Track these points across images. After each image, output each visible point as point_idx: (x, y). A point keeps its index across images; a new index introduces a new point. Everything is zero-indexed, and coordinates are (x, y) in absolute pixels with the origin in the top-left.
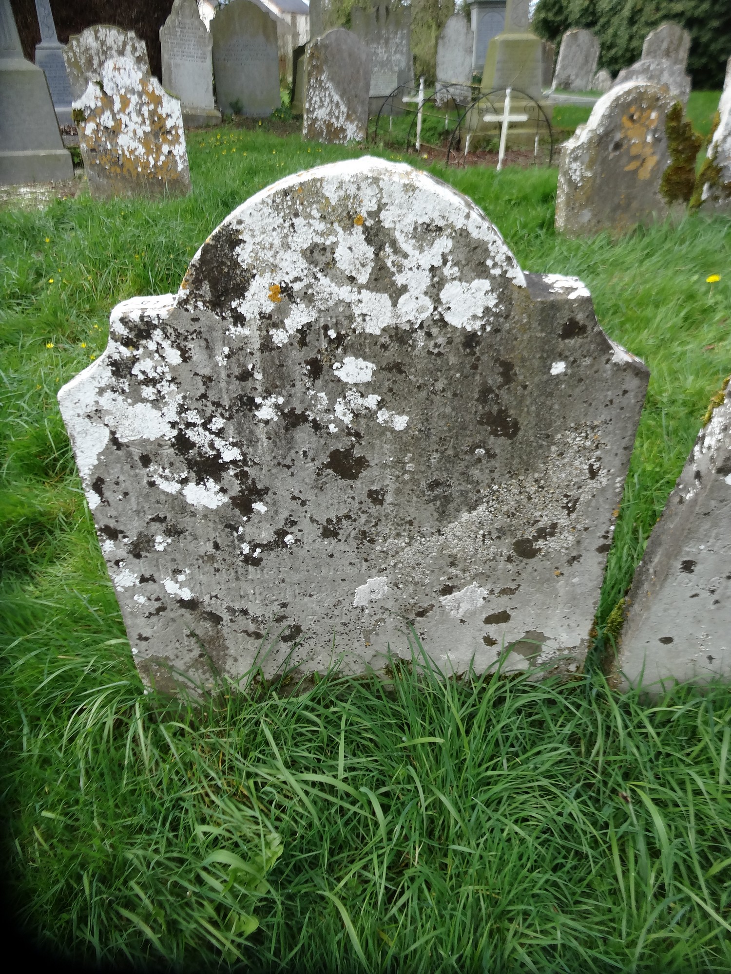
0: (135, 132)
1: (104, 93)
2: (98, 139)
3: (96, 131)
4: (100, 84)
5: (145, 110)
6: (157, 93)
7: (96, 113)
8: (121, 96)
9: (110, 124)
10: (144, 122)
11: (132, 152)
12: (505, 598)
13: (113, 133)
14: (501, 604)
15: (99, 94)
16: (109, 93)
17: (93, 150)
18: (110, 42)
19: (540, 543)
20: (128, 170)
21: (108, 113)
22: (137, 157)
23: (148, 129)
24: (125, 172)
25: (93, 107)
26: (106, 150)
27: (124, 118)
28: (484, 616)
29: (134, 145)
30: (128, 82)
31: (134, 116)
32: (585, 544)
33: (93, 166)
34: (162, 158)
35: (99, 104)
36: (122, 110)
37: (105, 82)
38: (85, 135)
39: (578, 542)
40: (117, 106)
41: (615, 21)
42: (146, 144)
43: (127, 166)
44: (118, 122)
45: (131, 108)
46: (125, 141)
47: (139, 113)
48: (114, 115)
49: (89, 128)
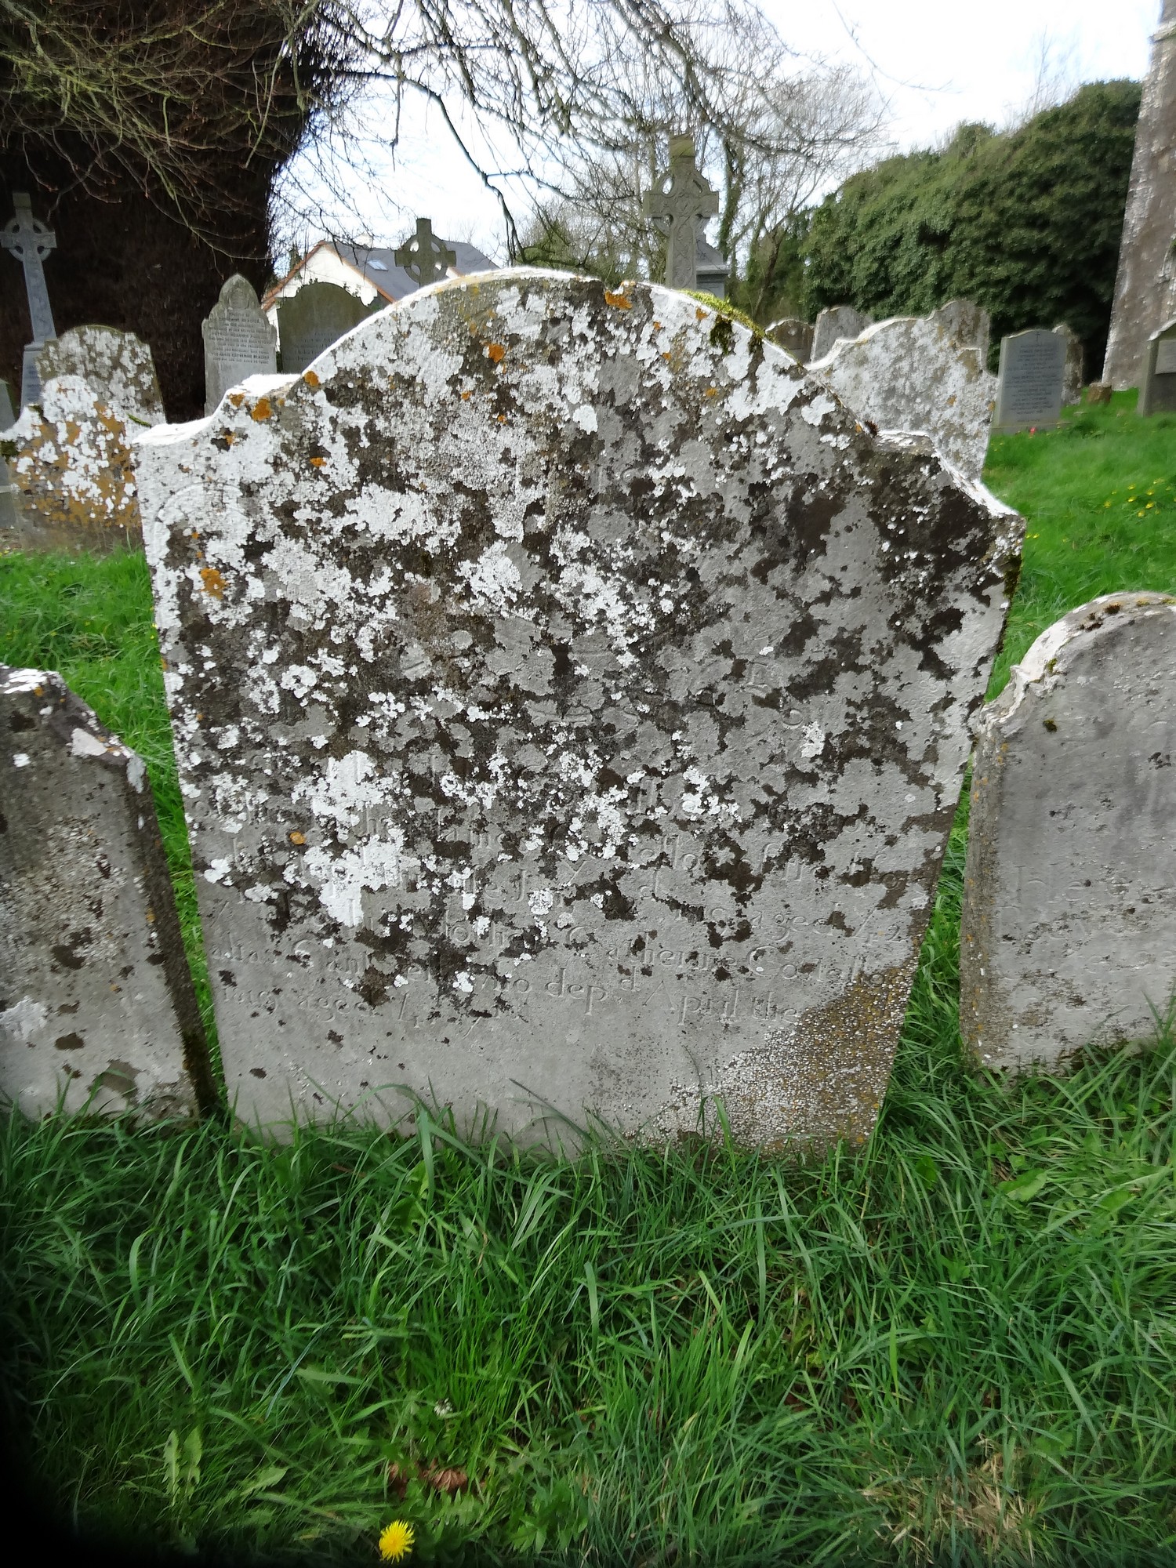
0: (86, 468)
1: (45, 420)
2: (35, 478)
3: (32, 469)
4: (39, 410)
5: (101, 441)
6: (118, 418)
7: (32, 445)
8: (68, 424)
9: (52, 458)
10: (99, 456)
11: (82, 494)
12: (67, 1018)
13: (56, 469)
14: (67, 1025)
15: (38, 422)
16: (51, 420)
17: (28, 492)
18: (100, 346)
19: (80, 952)
20: (77, 518)
21: (49, 445)
22: (89, 501)
23: (105, 464)
24: (73, 520)
25: (29, 437)
26: (46, 491)
27: (72, 451)
28: (54, 1039)
29: (85, 484)
30: (77, 406)
31: (85, 448)
32: (131, 952)
33: (27, 512)
34: (125, 500)
35: (38, 434)
36: (69, 441)
37: (46, 407)
38: (17, 474)
39: (123, 951)
40: (62, 436)
41: (917, 289)
42: (101, 482)
43: (76, 511)
44: (63, 456)
45: (82, 438)
46: (72, 480)
47: (93, 444)
48: (57, 446)
49: (23, 464)
